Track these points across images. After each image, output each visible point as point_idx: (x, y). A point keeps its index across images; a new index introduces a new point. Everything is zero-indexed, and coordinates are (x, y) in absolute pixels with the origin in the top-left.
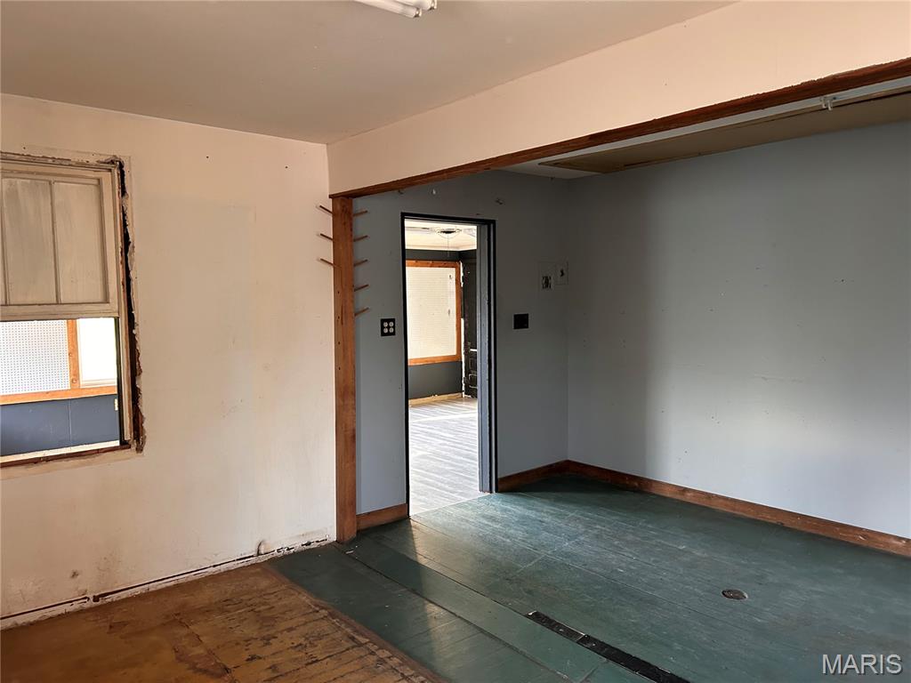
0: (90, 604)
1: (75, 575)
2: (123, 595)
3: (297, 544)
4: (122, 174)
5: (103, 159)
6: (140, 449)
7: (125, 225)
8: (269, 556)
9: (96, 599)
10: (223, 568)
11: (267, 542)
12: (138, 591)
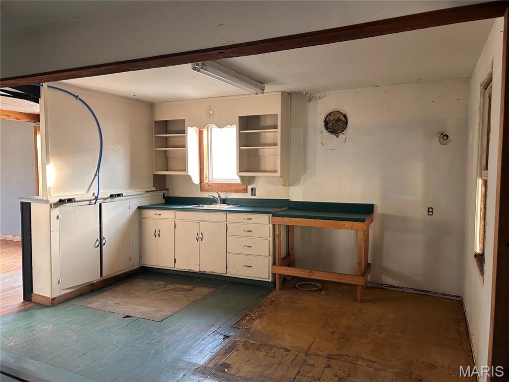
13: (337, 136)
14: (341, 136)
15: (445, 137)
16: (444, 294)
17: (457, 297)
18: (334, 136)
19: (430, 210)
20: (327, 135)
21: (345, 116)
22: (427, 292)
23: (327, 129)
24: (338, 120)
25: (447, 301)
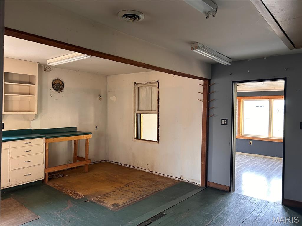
0: (149, 172)
1: (148, 165)
2: (155, 173)
3: (191, 181)
4: (159, 84)
5: (156, 81)
6: (158, 143)
7: (158, 94)
8: (183, 181)
9: (150, 171)
10: (173, 178)
11: (183, 176)
12: (157, 174)
13: (59, 93)
14: (61, 92)
15: (100, 97)
16: (101, 161)
17: (105, 160)
18: (57, 92)
19: (96, 127)
20: (53, 91)
21: (63, 82)
22: (96, 162)
23: (54, 88)
24: (59, 84)
25: (104, 163)
